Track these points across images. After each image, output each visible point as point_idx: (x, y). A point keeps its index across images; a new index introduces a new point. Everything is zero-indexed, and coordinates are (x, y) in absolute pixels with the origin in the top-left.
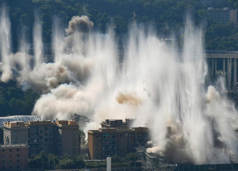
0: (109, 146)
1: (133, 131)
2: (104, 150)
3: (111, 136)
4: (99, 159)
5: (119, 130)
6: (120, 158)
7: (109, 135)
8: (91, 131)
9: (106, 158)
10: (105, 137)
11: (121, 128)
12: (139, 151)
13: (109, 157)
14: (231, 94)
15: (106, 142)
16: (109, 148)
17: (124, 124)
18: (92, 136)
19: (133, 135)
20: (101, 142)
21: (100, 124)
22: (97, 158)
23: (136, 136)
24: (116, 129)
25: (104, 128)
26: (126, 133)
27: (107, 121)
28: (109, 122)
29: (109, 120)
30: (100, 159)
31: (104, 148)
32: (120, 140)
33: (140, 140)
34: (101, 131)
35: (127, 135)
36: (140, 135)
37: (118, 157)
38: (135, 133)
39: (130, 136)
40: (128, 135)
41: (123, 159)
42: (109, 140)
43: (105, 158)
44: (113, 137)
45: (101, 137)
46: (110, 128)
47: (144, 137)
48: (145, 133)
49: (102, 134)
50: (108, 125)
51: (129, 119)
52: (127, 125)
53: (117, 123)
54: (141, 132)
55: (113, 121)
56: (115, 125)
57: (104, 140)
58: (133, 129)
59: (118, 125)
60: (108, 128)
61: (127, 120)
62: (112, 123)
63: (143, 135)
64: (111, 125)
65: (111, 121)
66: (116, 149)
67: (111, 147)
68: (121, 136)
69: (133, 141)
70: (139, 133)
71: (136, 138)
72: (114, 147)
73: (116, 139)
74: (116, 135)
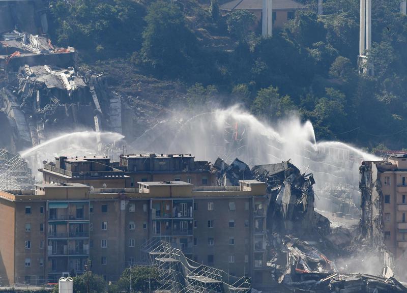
0: (65, 242)
1: (143, 194)
2: (50, 253)
3: (73, 210)
4: (33, 284)
5: (98, 190)
6: (103, 280)
7: (66, 206)
8: (10, 192)
9: (57, 282)
10: (53, 212)
11: (105, 185)
12: (161, 260)
13: (66, 276)
15: (60, 229)
16: (65, 246)
17: (116, 170)
18: (13, 209)
19: (145, 207)
20: (42, 229)
21: (40, 170)
22: (28, 280)
23: (154, 211)
24: (89, 189)
25: (52, 184)
26: (120, 202)
27: (62, 160)
28: (68, 166)
29: (66, 158)
30: (38, 285)
31: (50, 248)
32: (103, 223)
33: (167, 223)
34: (40, 193)
35: (123, 207)
36: (168, 208)
37: (96, 277)
38: (149, 201)
39: (133, 209)
40: (128, 207)
41: (110, 283)
42: (65, 223)
43: (54, 280)
44: (80, 213)
45: (42, 212)
46: (71, 184)
47: (179, 215)
48: (182, 201)
49: (45, 203)
50: (63, 176)
51: (130, 157)
52: (125, 176)
53: (91, 167)
54: (171, 197)
55: (81, 162)
56: (87, 174)
57: (50, 223)
58: (145, 187)
59: (96, 174)
60: (65, 185)
61: (124, 158)
62: (76, 167)
63: (175, 208)
64: (73, 175)
65: (72, 163)
66: (88, 252)
67: (72, 246)
68: (104, 209)
69: (145, 227)
70: (163, 201)
71: (154, 217)
72: (84, 245)
73: (87, 221)
74: (90, 206)
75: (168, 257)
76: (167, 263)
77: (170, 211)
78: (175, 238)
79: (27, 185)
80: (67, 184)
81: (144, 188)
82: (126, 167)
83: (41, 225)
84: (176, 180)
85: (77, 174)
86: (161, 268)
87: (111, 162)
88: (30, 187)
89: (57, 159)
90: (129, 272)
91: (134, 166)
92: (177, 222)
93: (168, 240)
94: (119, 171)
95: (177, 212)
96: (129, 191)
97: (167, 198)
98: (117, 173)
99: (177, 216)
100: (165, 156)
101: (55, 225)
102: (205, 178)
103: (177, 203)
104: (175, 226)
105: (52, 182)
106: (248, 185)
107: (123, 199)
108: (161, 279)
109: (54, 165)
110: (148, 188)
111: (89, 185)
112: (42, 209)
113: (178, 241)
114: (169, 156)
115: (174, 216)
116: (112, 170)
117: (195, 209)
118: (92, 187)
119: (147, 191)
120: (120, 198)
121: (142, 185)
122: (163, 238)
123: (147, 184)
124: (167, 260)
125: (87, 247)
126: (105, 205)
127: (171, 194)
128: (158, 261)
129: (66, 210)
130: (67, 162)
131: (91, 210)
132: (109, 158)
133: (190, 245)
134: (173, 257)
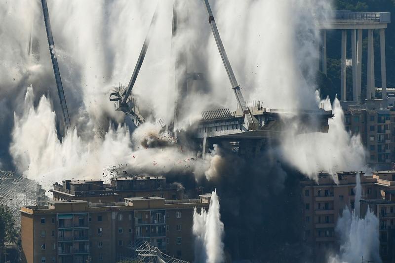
0: (71, 244)
1: (128, 207)
2: (60, 253)
3: (76, 221)
5: (95, 204)
7: (71, 217)
8: (29, 207)
10: (62, 222)
11: (100, 201)
12: (143, 255)
14: (361, 116)
15: (67, 234)
16: (71, 247)
17: (108, 189)
18: (32, 219)
19: (130, 216)
20: (53, 235)
21: (51, 191)
23: (137, 219)
24: (88, 204)
25: (60, 201)
26: (111, 213)
27: (68, 183)
28: (72, 187)
29: (70, 181)
31: (60, 249)
32: (99, 229)
33: (147, 228)
34: (51, 207)
35: (114, 217)
36: (147, 217)
38: (132, 213)
39: (121, 218)
40: (117, 217)
42: (71, 230)
44: (82, 222)
45: (53, 222)
46: (75, 201)
47: (156, 222)
48: (157, 212)
49: (56, 215)
50: (68, 194)
51: (118, 179)
52: (115, 194)
53: (89, 188)
54: (149, 208)
55: (82, 184)
56: (86, 193)
57: (59, 230)
59: (93, 193)
60: (70, 201)
61: (114, 180)
62: (78, 188)
63: (152, 217)
64: (76, 194)
65: (75, 185)
66: (88, 251)
67: (76, 247)
68: (100, 219)
69: (130, 230)
70: (143, 212)
71: (137, 223)
72: (85, 246)
73: (87, 228)
74: (89, 217)
75: (148, 253)
76: (148, 257)
77: (149, 219)
78: (153, 239)
79: (41, 201)
80: (72, 201)
81: (129, 202)
82: (115, 187)
83: (53, 231)
84: (153, 196)
85: (79, 193)
86: (143, 261)
87: (104, 183)
88: (43, 204)
89: (63, 182)
91: (121, 186)
92: (154, 227)
93: (149, 240)
94: (110, 190)
95: (154, 220)
96: (117, 205)
97: (147, 209)
98: (109, 192)
99: (154, 222)
100: (144, 178)
101: (63, 231)
102: (174, 194)
103: (154, 213)
104: (153, 230)
105: (60, 199)
106: (206, 198)
107: (113, 211)
109: (62, 187)
110: (132, 202)
111: (88, 201)
112: (53, 219)
113: (155, 241)
114: (147, 178)
115: (152, 222)
116: (105, 189)
117: (167, 217)
118: (90, 203)
119: (131, 204)
120: (111, 210)
121: (128, 200)
122: (145, 239)
123: (131, 199)
124: (147, 255)
125: (87, 247)
126: (100, 216)
127: (149, 206)
128: (141, 256)
129: (71, 220)
130: (71, 184)
131: (90, 220)
132: (102, 180)
133: (163, 244)
134: (152, 253)
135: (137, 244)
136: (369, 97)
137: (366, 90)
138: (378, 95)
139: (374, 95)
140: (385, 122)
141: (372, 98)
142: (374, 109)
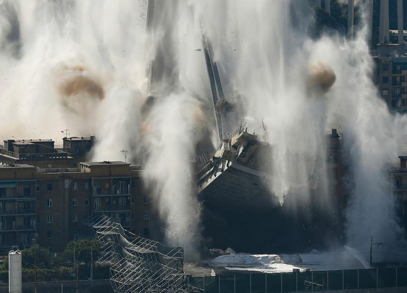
0: (14, 219)
1: (85, 173)
2: (0, 229)
3: (21, 189)
5: (44, 170)
6: (49, 253)
7: (14, 186)
9: (7, 255)
10: (3, 191)
11: (50, 165)
12: (102, 233)
13: (15, 249)
16: (14, 223)
17: (60, 152)
19: (87, 185)
23: (95, 189)
24: (35, 169)
25: (1, 166)
26: (64, 182)
27: (10, 143)
28: (16, 148)
29: (13, 141)
32: (48, 200)
33: (107, 200)
35: (67, 186)
36: (107, 186)
37: (42, 250)
38: (90, 180)
39: (75, 188)
40: (72, 185)
41: (55, 255)
42: (14, 201)
43: (5, 253)
44: (27, 192)
46: (19, 165)
47: (118, 192)
48: (119, 180)
50: (11, 157)
51: (72, 139)
52: (68, 157)
53: (37, 149)
54: (110, 176)
55: (28, 145)
56: (33, 156)
57: (0, 201)
58: (87, 166)
59: (42, 156)
60: (14, 166)
61: (67, 141)
62: (23, 149)
63: (114, 186)
64: (20, 156)
65: (20, 145)
66: (35, 227)
67: (20, 222)
68: (50, 188)
69: (87, 203)
70: (103, 179)
71: (95, 194)
72: (31, 221)
73: (34, 199)
74: (36, 185)
75: (108, 230)
76: (108, 235)
77: (110, 189)
78: (115, 213)
80: (15, 165)
81: (86, 168)
82: (69, 149)
85: (24, 156)
87: (55, 144)
89: (5, 142)
90: (73, 245)
91: (77, 148)
92: (117, 198)
93: (109, 215)
94: (63, 152)
95: (116, 189)
96: (71, 170)
97: (107, 176)
98: (61, 155)
99: (116, 193)
101: (4, 202)
103: (116, 181)
104: (114, 202)
105: (1, 164)
107: (66, 178)
108: (102, 250)
109: (3, 148)
110: (89, 167)
111: (35, 165)
113: (117, 216)
115: (113, 192)
116: (56, 152)
117: (133, 186)
118: (38, 168)
119: (88, 170)
120: (64, 177)
121: (84, 165)
122: (105, 213)
123: (88, 164)
124: (107, 233)
125: (34, 223)
126: (50, 184)
127: (110, 173)
128: (99, 234)
129: (14, 188)
130: (15, 145)
131: (38, 189)
132: (53, 141)
133: (128, 219)
134: (113, 231)
135: (94, 220)
136: (382, 41)
137: (378, 33)
138: (394, 38)
139: (388, 39)
140: (401, 73)
141: (386, 42)
142: (388, 56)
